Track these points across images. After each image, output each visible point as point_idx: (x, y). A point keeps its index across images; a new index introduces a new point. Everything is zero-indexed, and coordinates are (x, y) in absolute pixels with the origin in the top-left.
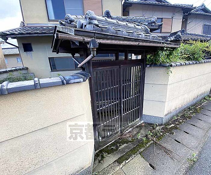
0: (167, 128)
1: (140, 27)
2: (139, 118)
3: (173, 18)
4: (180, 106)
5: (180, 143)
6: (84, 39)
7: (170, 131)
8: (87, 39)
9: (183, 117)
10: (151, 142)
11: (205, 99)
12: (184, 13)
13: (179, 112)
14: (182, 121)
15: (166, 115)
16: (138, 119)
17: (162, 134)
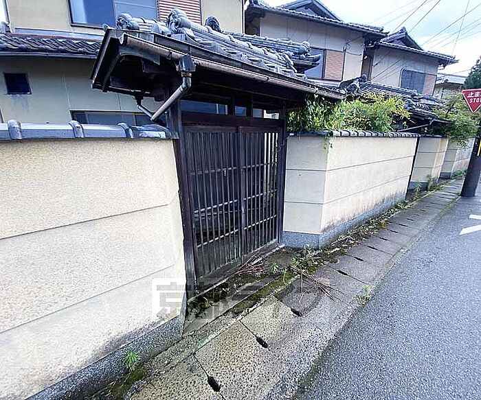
0: (326, 254)
1: (274, 56)
2: (275, 238)
3: (347, 51)
4: (352, 215)
5: (346, 274)
6: (171, 53)
7: (332, 259)
8: (176, 54)
9: (357, 236)
10: (296, 277)
11: (396, 207)
12: (367, 43)
13: (350, 228)
14: (353, 242)
15: (324, 230)
16: (274, 240)
17: (316, 263)
